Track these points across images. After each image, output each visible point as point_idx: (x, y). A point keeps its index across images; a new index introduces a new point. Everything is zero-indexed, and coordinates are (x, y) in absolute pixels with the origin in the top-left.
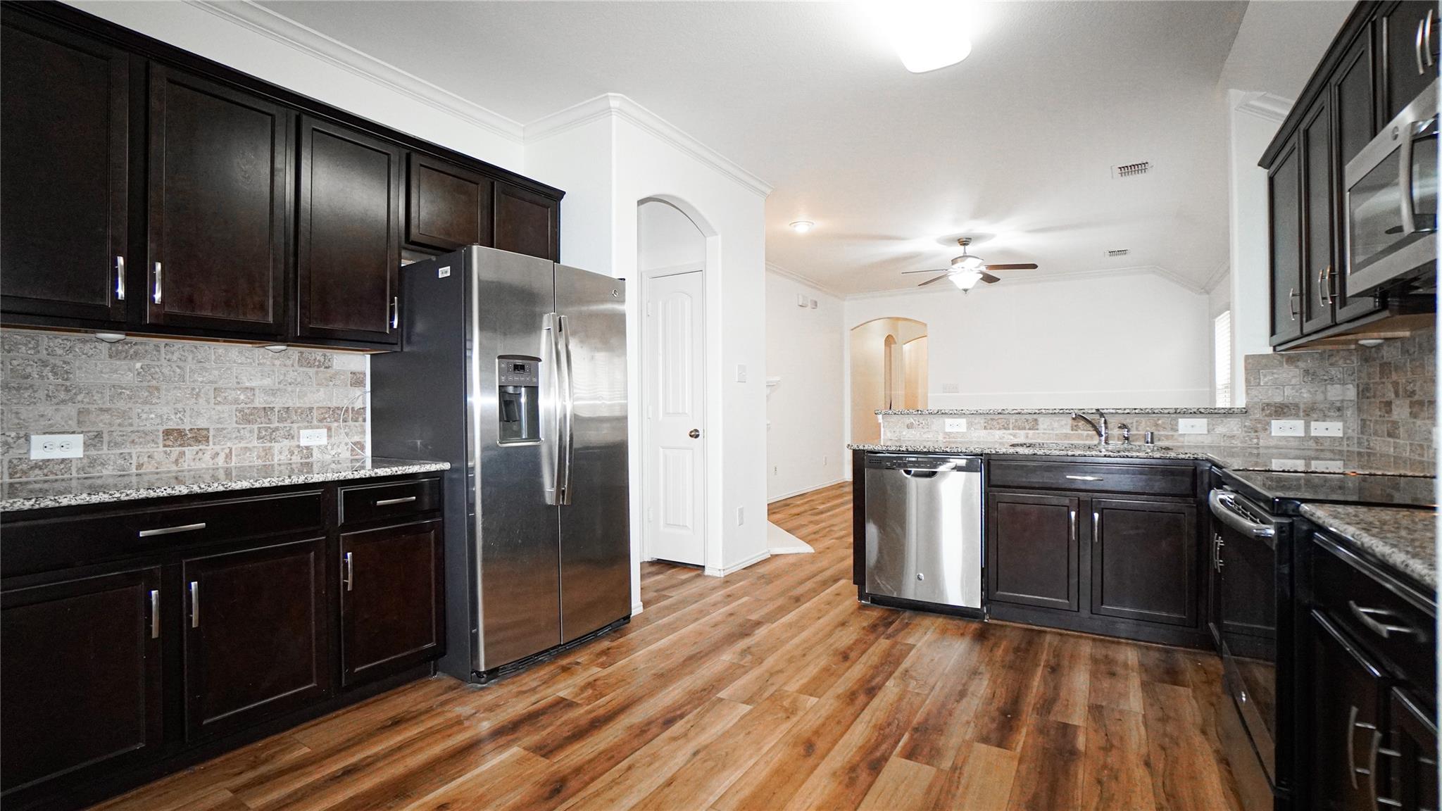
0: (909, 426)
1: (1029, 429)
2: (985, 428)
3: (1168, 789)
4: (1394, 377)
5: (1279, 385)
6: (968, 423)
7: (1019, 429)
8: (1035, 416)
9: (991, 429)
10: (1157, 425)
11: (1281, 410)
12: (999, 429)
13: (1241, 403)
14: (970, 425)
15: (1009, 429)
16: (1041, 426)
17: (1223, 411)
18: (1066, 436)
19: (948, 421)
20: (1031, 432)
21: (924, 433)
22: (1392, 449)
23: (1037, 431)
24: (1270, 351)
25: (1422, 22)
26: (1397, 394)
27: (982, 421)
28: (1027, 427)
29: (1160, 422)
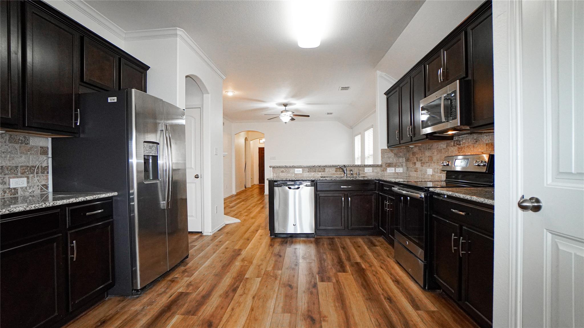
0: (282, 172)
1: (323, 172)
2: (308, 172)
3: (390, 273)
4: (417, 156)
5: (389, 158)
6: (302, 170)
7: (319, 172)
8: (324, 167)
9: (310, 172)
10: (359, 170)
11: (390, 165)
12: (313, 172)
13: (380, 163)
14: (303, 171)
15: (316, 172)
16: (326, 171)
17: (376, 165)
18: (334, 174)
19: (296, 170)
20: (323, 173)
21: (288, 174)
22: (416, 175)
23: (325, 173)
24: (386, 148)
25: (439, 70)
26: (417, 161)
27: (307, 169)
28: (322, 171)
29: (360, 169)
